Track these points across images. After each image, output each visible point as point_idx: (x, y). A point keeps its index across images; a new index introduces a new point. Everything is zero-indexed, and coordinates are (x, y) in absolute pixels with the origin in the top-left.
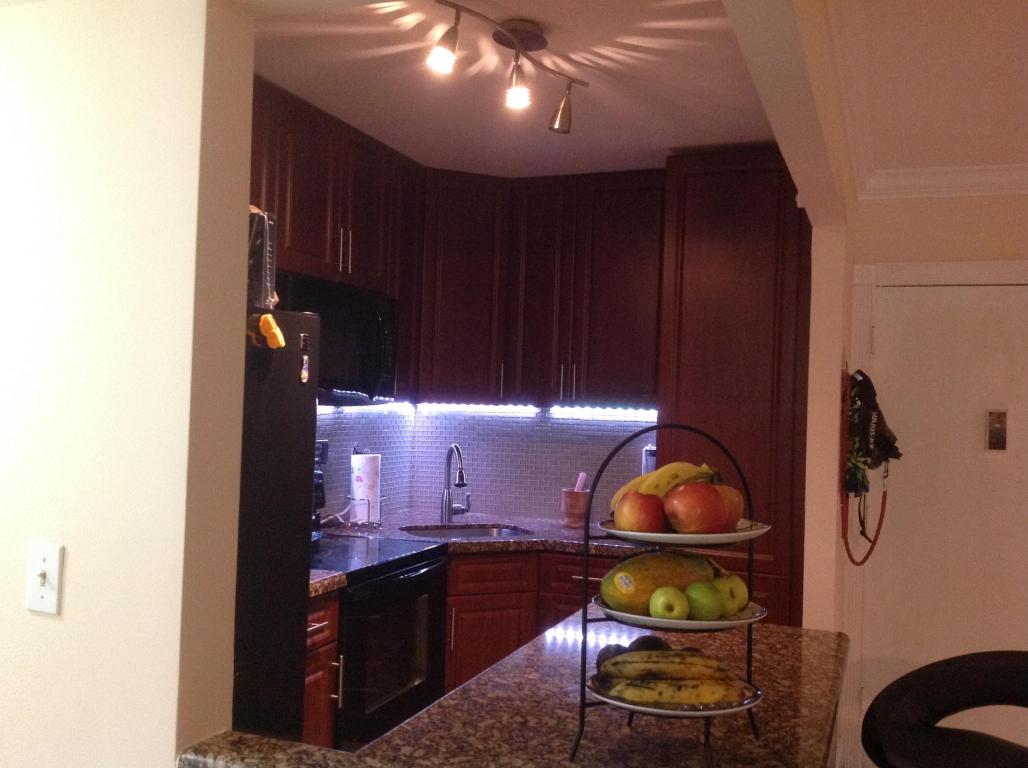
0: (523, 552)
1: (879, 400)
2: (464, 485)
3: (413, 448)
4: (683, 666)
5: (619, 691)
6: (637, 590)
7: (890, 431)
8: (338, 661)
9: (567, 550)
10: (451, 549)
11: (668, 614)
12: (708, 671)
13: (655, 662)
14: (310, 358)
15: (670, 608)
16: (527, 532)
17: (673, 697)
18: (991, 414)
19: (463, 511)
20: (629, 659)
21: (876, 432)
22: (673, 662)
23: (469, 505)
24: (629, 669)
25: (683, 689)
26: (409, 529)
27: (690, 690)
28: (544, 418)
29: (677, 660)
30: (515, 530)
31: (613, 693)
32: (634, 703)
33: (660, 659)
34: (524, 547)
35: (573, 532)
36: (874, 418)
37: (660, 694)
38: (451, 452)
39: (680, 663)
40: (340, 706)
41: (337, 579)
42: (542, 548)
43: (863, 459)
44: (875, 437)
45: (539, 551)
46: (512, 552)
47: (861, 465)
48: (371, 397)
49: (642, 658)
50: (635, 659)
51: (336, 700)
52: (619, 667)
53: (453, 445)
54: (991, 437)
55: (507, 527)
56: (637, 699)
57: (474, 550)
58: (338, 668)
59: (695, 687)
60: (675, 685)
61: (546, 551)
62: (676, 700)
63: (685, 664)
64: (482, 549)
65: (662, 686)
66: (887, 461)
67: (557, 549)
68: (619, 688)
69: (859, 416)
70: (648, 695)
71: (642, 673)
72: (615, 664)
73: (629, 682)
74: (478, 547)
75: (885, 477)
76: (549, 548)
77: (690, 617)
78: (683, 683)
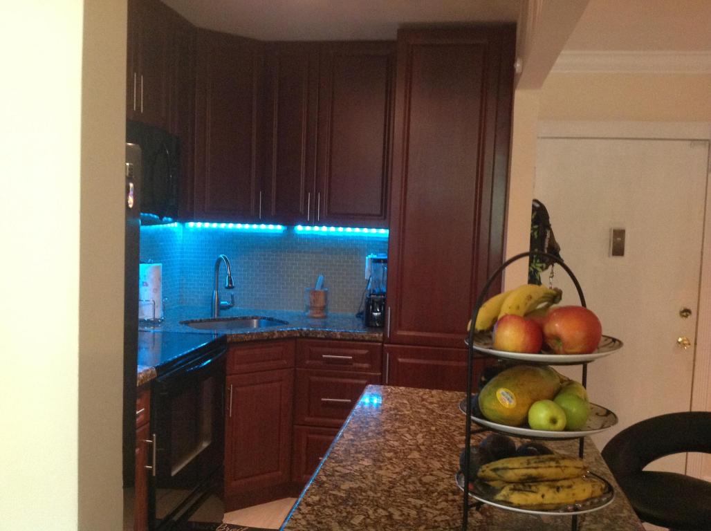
0: (284, 338)
1: (551, 221)
2: (232, 288)
3: (183, 257)
4: (559, 470)
5: (504, 496)
6: (517, 404)
7: (557, 244)
8: (151, 438)
9: (318, 336)
10: (229, 340)
11: (552, 427)
12: (577, 471)
13: (535, 468)
14: (134, 186)
15: (554, 421)
16: (282, 322)
17: (553, 498)
18: (614, 231)
19: (228, 307)
20: (510, 466)
21: (549, 245)
22: (550, 467)
23: (233, 302)
24: (511, 475)
25: (561, 489)
26: (187, 323)
27: (567, 490)
28: (289, 234)
29: (553, 464)
30: (271, 321)
31: (499, 497)
32: (519, 506)
33: (540, 465)
34: (285, 335)
35: (316, 320)
36: (548, 235)
37: (543, 496)
38: (219, 260)
39: (557, 467)
40: (154, 474)
41: (150, 372)
42: (298, 335)
43: (540, 265)
44: (548, 249)
45: (296, 337)
46: (277, 339)
47: (539, 269)
48: (161, 218)
49: (521, 464)
50: (516, 465)
51: (151, 471)
52: (499, 473)
53: (221, 256)
54: (614, 247)
55: (264, 318)
56: (523, 503)
57: (247, 338)
58: (151, 445)
59: (570, 487)
60: (554, 487)
61: (301, 337)
62: (557, 501)
63: (560, 467)
64: (254, 338)
65: (543, 489)
66: (553, 265)
67: (311, 335)
68: (504, 492)
69: (538, 234)
70: (533, 498)
71: (523, 478)
72: (495, 470)
73: (512, 486)
74: (250, 337)
75: (552, 277)
76: (304, 335)
77: (566, 429)
78: (559, 484)
